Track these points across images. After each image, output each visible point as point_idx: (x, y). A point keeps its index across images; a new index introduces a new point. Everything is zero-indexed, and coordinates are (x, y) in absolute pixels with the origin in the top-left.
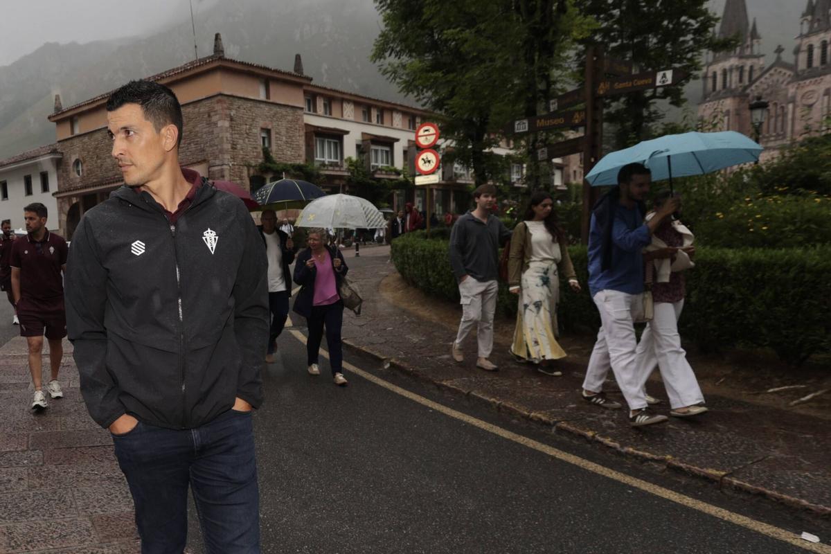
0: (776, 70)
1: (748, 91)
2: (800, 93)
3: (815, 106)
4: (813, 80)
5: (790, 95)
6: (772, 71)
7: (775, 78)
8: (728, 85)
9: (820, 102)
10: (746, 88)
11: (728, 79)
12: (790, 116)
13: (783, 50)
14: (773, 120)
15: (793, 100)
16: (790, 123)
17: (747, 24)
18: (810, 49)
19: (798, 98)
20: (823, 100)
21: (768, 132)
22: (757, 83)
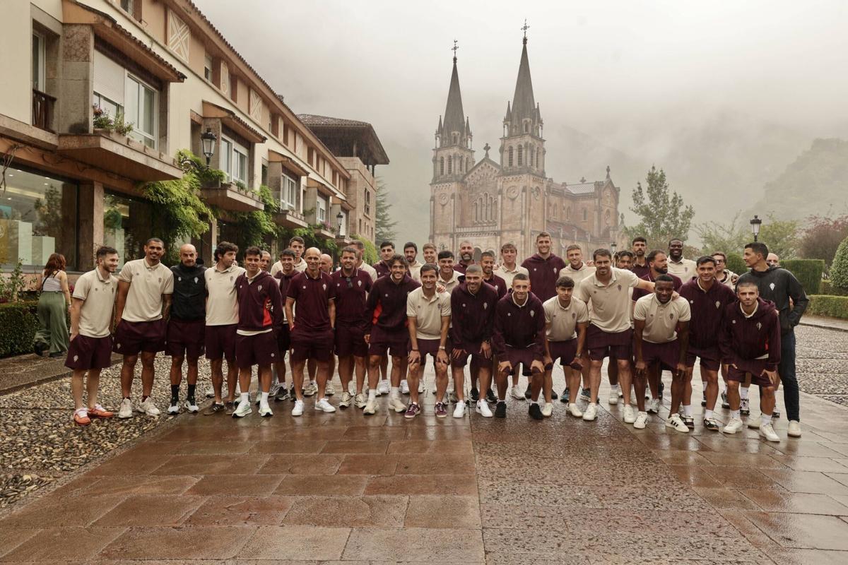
0: (485, 165)
1: (466, 180)
2: (506, 187)
3: (516, 200)
4: (514, 177)
5: (498, 188)
6: (483, 165)
7: (486, 171)
8: (453, 170)
9: (520, 196)
10: (464, 177)
11: (453, 166)
12: (499, 206)
13: (489, 148)
14: (484, 208)
15: (500, 192)
16: (500, 211)
17: (464, 122)
18: (511, 150)
19: (505, 191)
20: (522, 195)
21: (481, 219)
22: (473, 174)
